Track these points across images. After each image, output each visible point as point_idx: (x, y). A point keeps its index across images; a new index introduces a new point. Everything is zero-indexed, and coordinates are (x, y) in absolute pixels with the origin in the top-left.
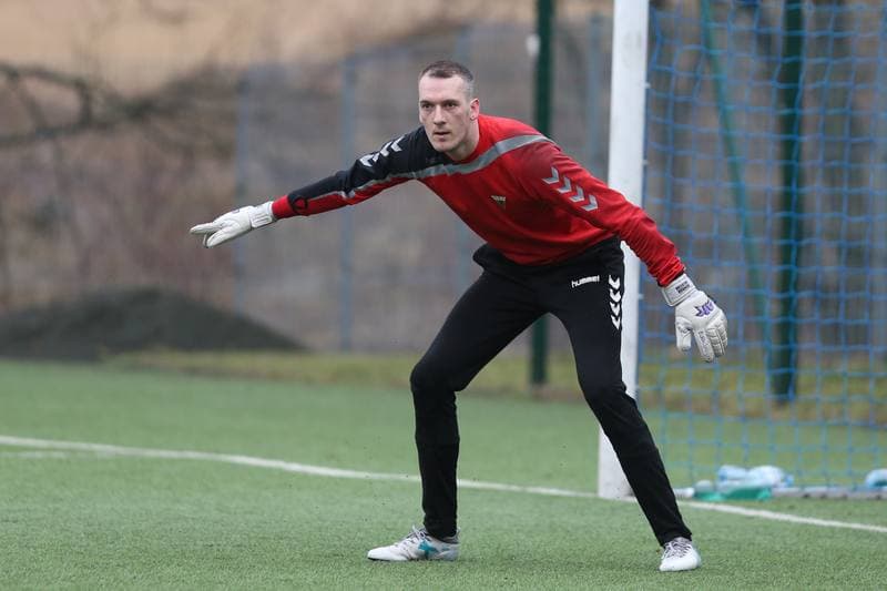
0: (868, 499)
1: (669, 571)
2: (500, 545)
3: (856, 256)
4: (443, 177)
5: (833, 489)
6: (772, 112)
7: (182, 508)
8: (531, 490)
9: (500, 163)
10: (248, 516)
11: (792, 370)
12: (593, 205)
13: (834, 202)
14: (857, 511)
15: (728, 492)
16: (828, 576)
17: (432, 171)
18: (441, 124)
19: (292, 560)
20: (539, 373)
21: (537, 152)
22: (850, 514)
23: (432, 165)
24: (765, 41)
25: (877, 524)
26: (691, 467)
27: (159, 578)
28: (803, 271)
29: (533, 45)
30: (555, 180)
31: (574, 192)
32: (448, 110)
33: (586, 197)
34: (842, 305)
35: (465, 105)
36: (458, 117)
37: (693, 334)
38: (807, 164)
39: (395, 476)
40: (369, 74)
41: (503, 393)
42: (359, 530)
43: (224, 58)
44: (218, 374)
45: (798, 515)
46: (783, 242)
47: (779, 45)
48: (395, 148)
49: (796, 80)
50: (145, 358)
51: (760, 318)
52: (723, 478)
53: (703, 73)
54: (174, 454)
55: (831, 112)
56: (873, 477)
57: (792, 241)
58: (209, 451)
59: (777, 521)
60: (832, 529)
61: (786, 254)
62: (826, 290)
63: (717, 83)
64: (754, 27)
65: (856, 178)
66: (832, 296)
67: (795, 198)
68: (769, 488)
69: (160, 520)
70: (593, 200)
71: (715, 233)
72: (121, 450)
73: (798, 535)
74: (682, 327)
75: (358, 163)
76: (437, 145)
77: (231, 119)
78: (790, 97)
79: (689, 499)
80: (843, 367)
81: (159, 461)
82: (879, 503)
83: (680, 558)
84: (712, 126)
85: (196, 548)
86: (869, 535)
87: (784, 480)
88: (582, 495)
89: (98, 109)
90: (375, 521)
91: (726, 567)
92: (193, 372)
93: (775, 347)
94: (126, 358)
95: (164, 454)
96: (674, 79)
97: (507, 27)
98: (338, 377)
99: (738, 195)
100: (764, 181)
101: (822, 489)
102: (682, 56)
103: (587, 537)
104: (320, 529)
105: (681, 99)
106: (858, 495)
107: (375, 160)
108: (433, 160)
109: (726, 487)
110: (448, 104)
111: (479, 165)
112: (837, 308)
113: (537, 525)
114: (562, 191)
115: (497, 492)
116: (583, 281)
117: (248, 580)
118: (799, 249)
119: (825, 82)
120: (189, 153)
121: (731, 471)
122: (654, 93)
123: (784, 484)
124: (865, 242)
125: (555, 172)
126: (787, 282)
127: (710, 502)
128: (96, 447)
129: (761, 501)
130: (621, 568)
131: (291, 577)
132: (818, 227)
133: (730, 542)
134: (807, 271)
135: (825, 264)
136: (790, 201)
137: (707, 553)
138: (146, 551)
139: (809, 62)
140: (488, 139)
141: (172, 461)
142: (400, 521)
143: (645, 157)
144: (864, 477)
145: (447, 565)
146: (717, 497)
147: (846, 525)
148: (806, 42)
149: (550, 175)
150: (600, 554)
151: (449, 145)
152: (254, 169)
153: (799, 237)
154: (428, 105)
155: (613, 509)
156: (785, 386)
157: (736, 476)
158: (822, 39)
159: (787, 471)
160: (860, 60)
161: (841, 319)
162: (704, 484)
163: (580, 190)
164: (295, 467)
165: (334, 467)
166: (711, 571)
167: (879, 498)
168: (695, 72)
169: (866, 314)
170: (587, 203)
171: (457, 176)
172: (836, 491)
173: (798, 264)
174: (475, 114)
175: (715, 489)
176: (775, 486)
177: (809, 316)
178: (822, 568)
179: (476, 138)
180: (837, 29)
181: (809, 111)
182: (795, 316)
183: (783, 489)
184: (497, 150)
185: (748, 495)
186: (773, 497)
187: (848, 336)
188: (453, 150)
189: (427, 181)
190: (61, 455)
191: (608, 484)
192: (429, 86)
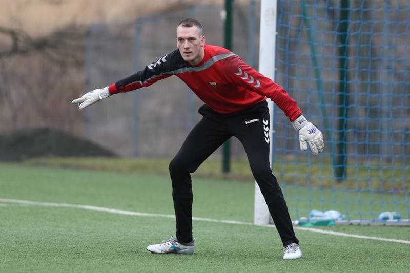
0: (380, 226)
1: (287, 259)
2: (208, 247)
3: (374, 112)
4: (187, 73)
5: (363, 221)
6: (335, 46)
7: (60, 230)
8: (223, 221)
9: (214, 66)
10: (90, 234)
11: (344, 165)
12: (258, 85)
13: (364, 88)
14: (375, 231)
15: (314, 222)
16: (361, 262)
17: (181, 71)
18: (187, 49)
19: (112, 254)
20: (226, 167)
21: (232, 61)
22: (371, 232)
23: (181, 68)
24: (331, 13)
25: (384, 238)
26: (297, 211)
27: (50, 262)
28: (349, 120)
29: (223, 14)
30: (241, 74)
31: (249, 79)
32: (191, 42)
33: (255, 81)
34: (368, 136)
35: (199, 40)
36: (196, 45)
37: (307, 143)
38: (351, 70)
39: (160, 215)
40: (147, 28)
41: (210, 176)
42: (143, 240)
43: (80, 20)
44: (77, 168)
45: (347, 233)
46: (339, 106)
47: (338, 14)
48: (164, 60)
49: (346, 31)
50: (43, 160)
51: (329, 142)
52: (312, 216)
53: (302, 27)
54: (57, 205)
55: (362, 46)
56: (382, 215)
57: (344, 106)
58: (73, 203)
59: (337, 236)
60: (363, 239)
61: (341, 112)
62: (360, 128)
63: (309, 32)
64: (326, 6)
65: (374, 76)
66: (363, 131)
67: (345, 86)
68: (334, 220)
69: (50, 235)
70: (258, 82)
71: (308, 102)
72: (32, 203)
73: (347, 242)
74: (303, 140)
75: (147, 68)
76: (185, 58)
77: (83, 49)
78: (343, 39)
79: (297, 226)
80: (368, 164)
81: (49, 208)
82: (385, 227)
83: (293, 253)
84: (307, 52)
85: (67, 248)
86: (380, 242)
87: (341, 217)
88: (246, 223)
89: (21, 44)
90: (150, 235)
91: (314, 257)
92: (65, 167)
93: (336, 155)
94: (34, 160)
95: (52, 204)
96: (289, 31)
97: (211, 6)
98: (133, 169)
99: (319, 84)
100: (331, 78)
101: (358, 221)
102: (293, 20)
103: (248, 243)
104: (124, 239)
105: (292, 40)
106: (375, 224)
107: (155, 66)
108: (181, 66)
109: (313, 220)
110: (191, 39)
111: (205, 67)
112: (365, 136)
113: (226, 238)
114: (244, 78)
115: (207, 222)
116: (251, 121)
117: (91, 264)
118: (347, 109)
119: (360, 32)
120: (63, 64)
121: (316, 213)
122: (280, 37)
123: (340, 219)
124: (378, 106)
125: (240, 70)
126: (342, 125)
127: (306, 227)
128: (20, 201)
129: (330, 227)
130: (265, 257)
131: (111, 262)
132: (356, 99)
133: (316, 246)
134: (351, 120)
135: (360, 116)
136: (343, 87)
137: (305, 251)
138: (43, 250)
139: (352, 22)
140: (209, 56)
141: (56, 208)
142: (162, 236)
143: (276, 67)
144: (378, 215)
145: (184, 256)
146: (309, 225)
147: (369, 238)
148: (350, 13)
149: (238, 71)
150: (255, 251)
151: (191, 58)
152: (94, 72)
153: (347, 104)
154: (181, 39)
155: (261, 230)
156: (341, 173)
157: (319, 215)
158: (358, 12)
159: (342, 213)
160: (375, 22)
161: (367, 142)
162: (303, 218)
163: (252, 78)
164: (113, 211)
165: (131, 211)
166: (307, 259)
167: (385, 225)
168: (299, 27)
169: (379, 139)
170: (256, 84)
171: (193, 73)
172: (364, 222)
173: (347, 116)
174: (203, 44)
175: (308, 221)
176: (337, 220)
177: (352, 141)
178: (358, 258)
179: (203, 55)
180: (365, 7)
181: (352, 45)
182: (345, 140)
183: (340, 221)
184: (213, 61)
185: (324, 224)
186: (335, 225)
187: (370, 150)
188: (193, 61)
189: (179, 75)
190: (4, 205)
191: (258, 219)
192: (182, 31)
